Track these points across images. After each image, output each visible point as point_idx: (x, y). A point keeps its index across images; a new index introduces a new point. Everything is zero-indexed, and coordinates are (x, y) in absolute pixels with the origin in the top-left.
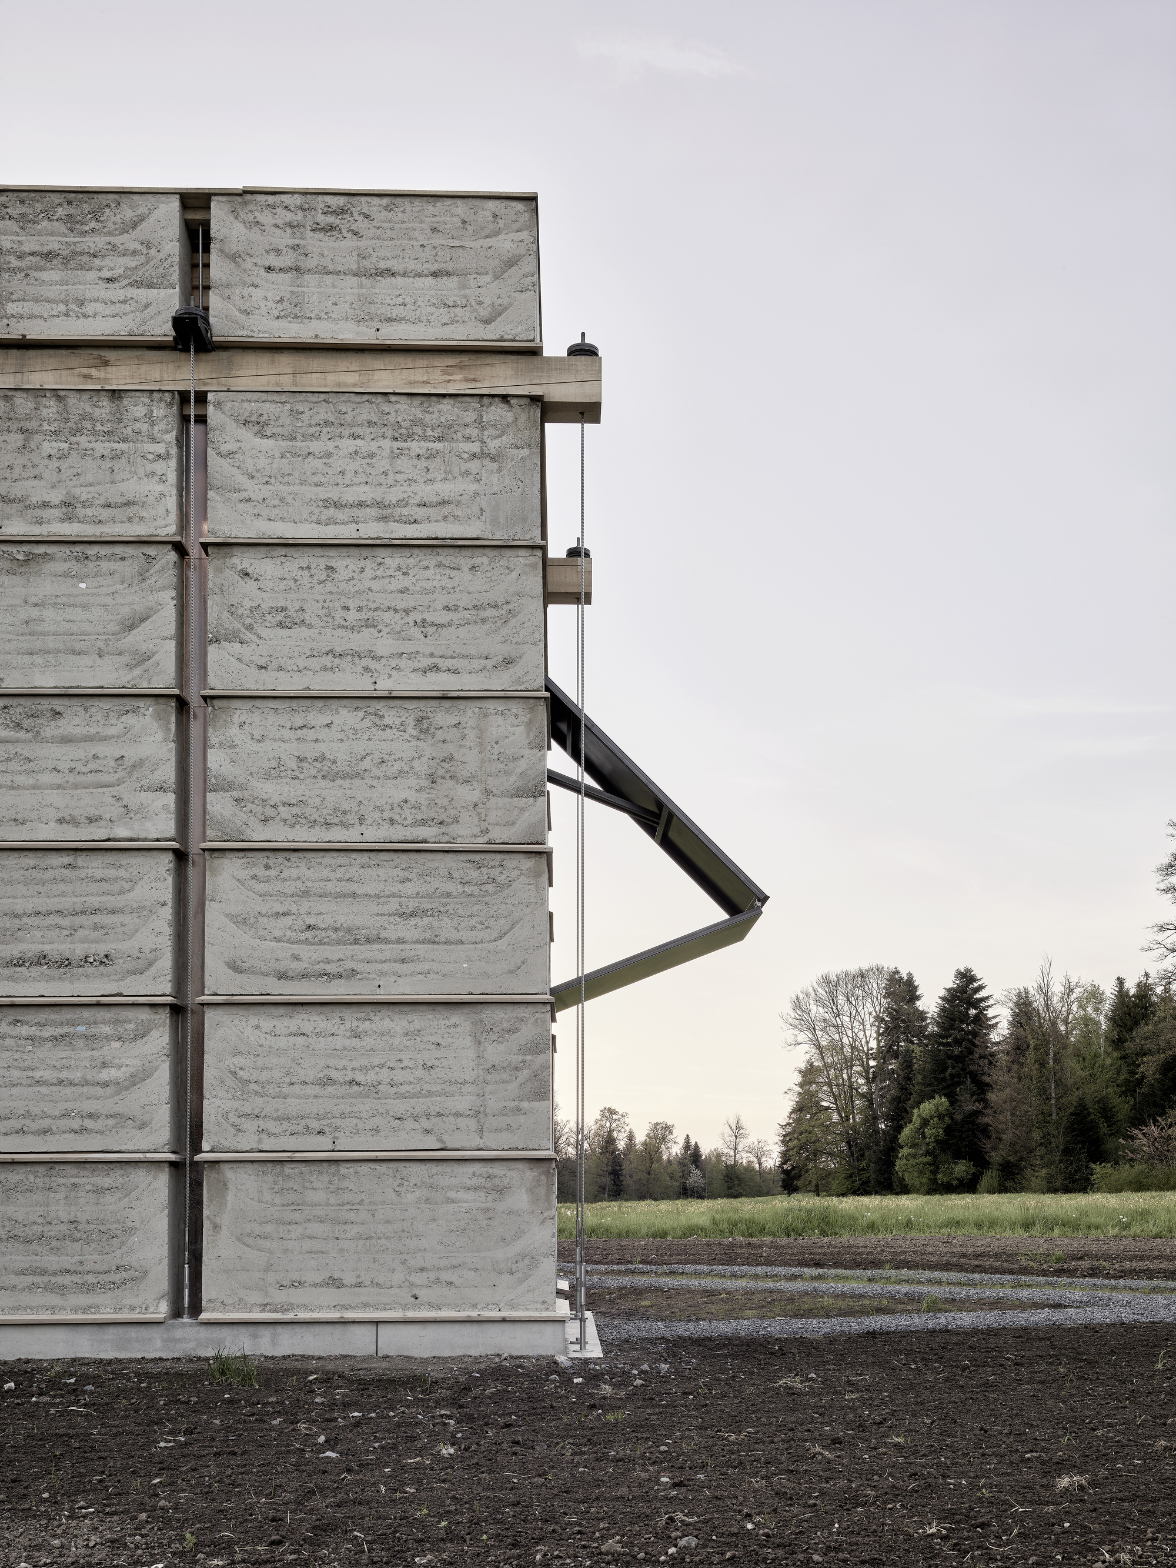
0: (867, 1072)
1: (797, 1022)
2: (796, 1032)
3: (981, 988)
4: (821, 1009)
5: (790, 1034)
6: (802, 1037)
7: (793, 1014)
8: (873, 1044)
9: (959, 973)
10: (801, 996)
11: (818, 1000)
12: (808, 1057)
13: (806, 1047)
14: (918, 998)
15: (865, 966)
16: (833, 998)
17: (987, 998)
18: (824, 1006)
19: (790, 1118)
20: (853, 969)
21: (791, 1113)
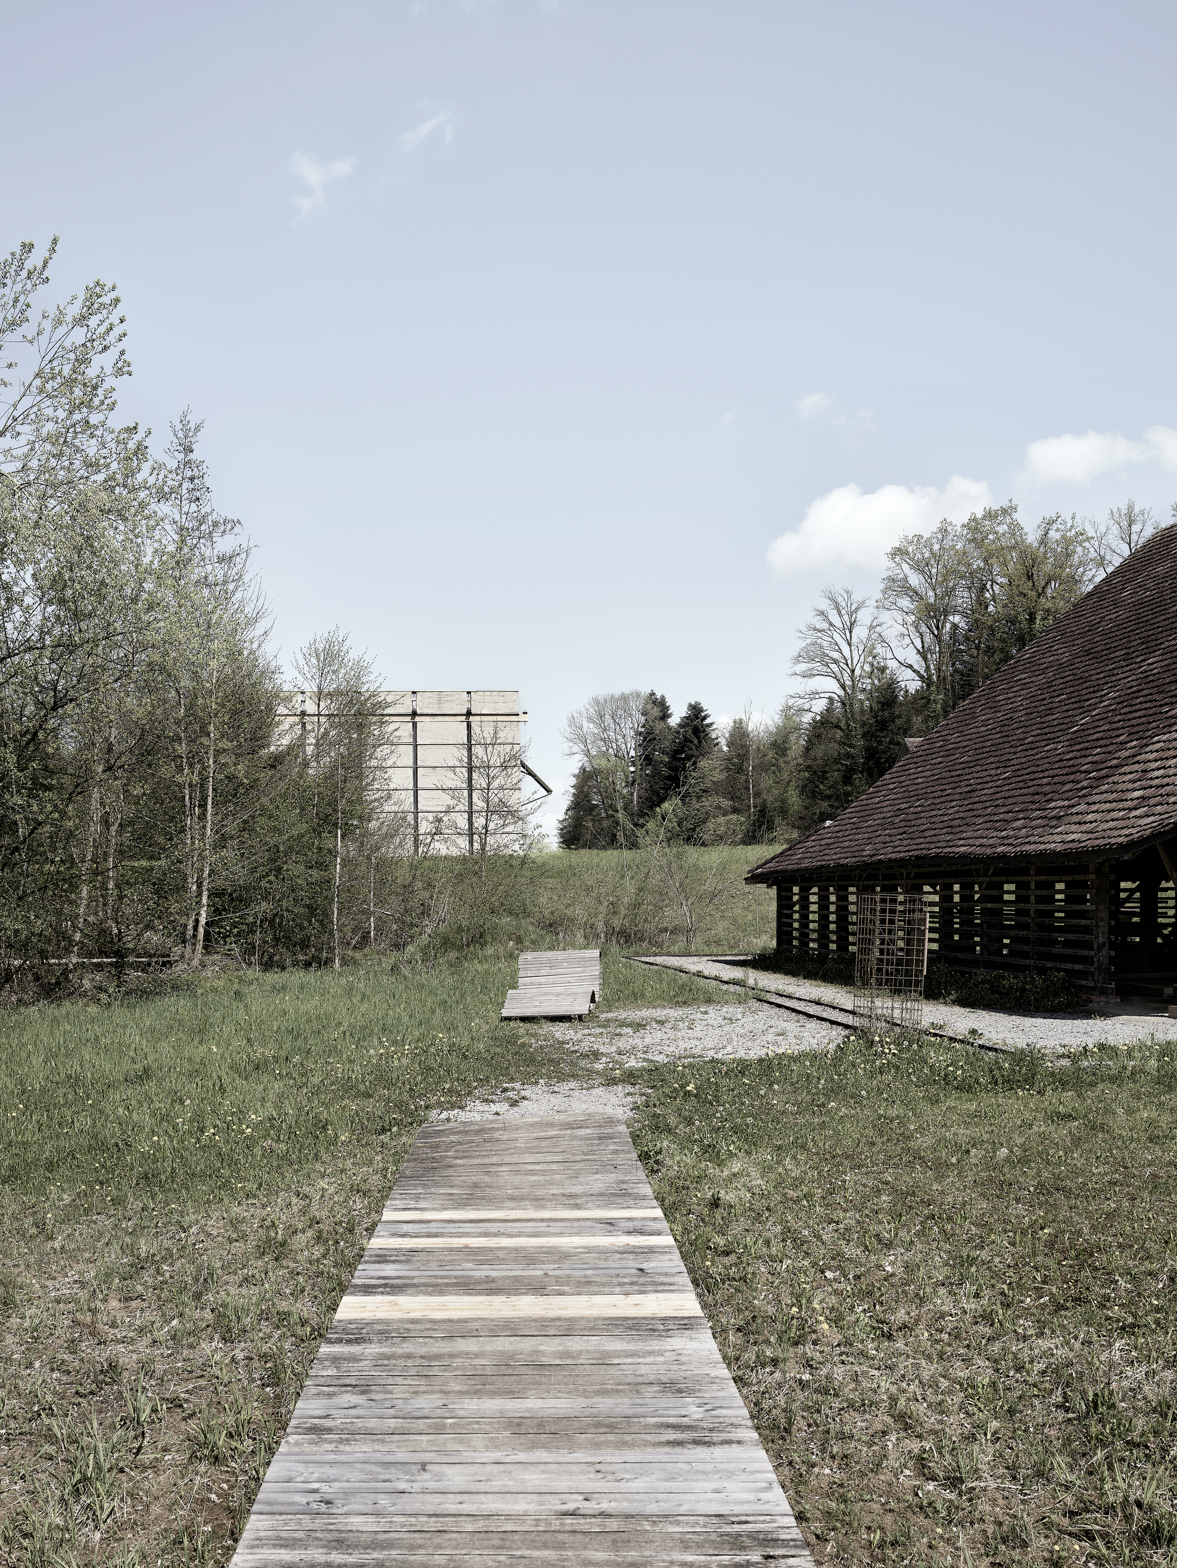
0: (627, 777)
1: (573, 736)
2: (571, 744)
3: (705, 718)
4: (591, 725)
5: (566, 746)
6: (575, 749)
7: (569, 730)
8: (632, 753)
9: (690, 705)
10: (575, 715)
11: (590, 720)
12: (581, 764)
13: (579, 757)
14: (669, 716)
15: (627, 691)
16: (601, 717)
17: (711, 724)
18: (594, 722)
19: (566, 814)
20: (617, 693)
21: (568, 810)
